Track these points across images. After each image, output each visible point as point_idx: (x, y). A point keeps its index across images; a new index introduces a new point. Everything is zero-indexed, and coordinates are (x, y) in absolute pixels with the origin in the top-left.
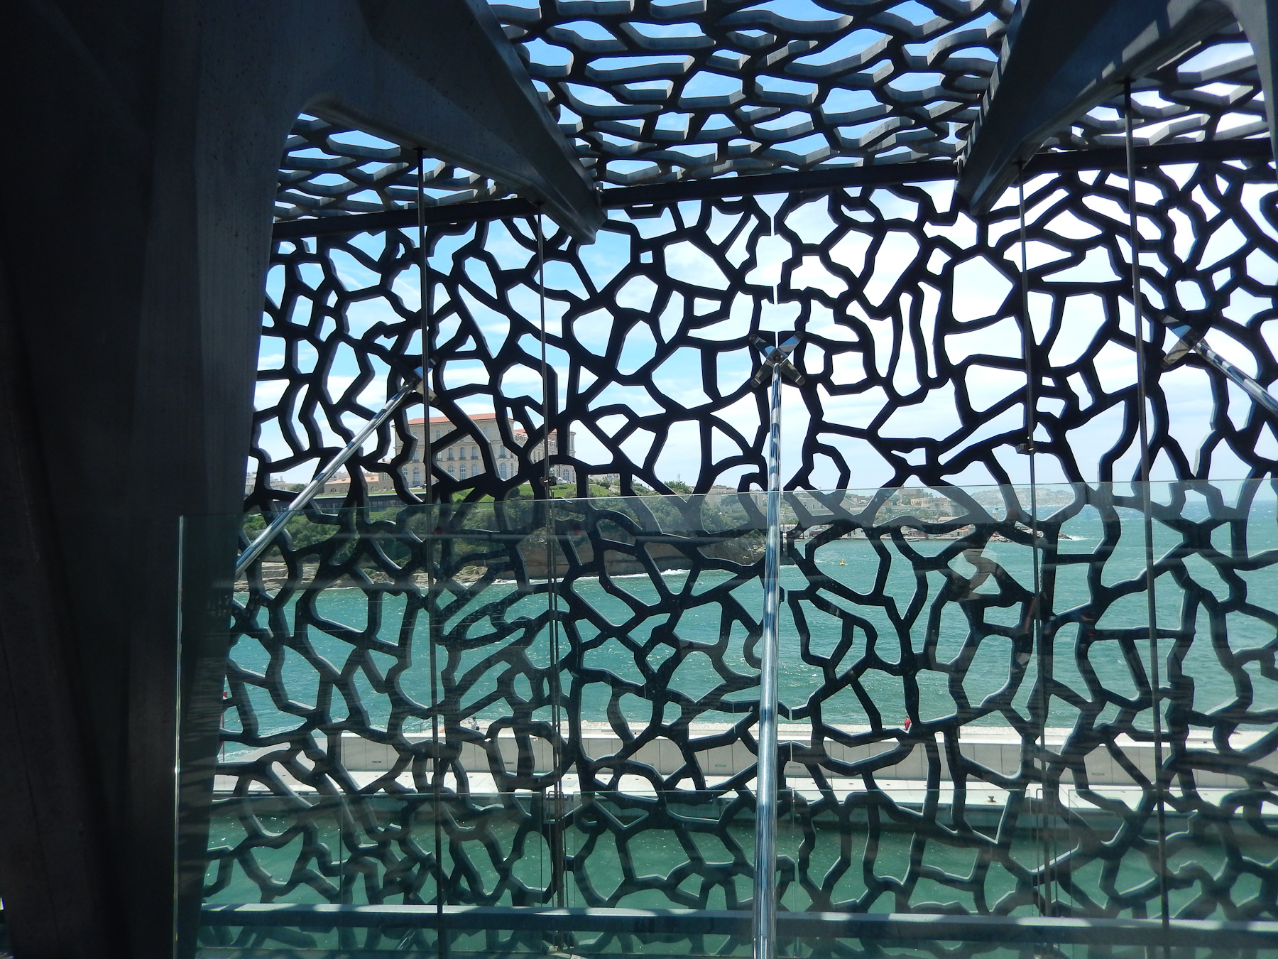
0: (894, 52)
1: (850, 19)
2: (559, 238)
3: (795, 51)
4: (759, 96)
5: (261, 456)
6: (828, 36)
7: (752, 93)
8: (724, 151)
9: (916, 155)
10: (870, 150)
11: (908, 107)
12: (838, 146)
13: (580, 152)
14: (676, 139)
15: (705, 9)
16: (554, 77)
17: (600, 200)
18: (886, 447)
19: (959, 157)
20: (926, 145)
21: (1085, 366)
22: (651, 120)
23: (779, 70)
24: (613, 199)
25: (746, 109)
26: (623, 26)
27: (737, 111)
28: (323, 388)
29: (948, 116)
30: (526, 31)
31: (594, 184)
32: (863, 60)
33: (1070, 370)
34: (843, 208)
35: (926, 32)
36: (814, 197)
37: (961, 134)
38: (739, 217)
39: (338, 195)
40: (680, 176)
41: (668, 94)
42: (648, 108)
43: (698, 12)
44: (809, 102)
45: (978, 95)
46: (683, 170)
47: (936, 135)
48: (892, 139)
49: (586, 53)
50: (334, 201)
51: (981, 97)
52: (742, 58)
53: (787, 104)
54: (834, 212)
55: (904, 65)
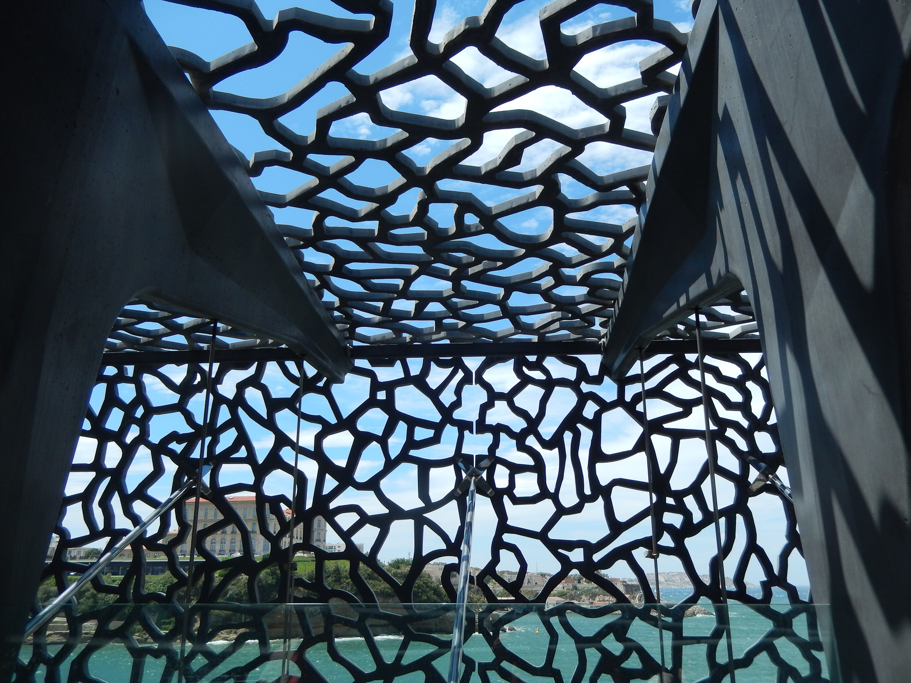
0: (554, 272)
1: (523, 251)
2: (318, 378)
3: (487, 267)
4: (463, 293)
5: (63, 533)
6: (509, 260)
7: (458, 291)
8: (440, 326)
9: (573, 336)
10: (541, 331)
11: (567, 306)
12: (519, 327)
13: (335, 321)
14: (405, 315)
15: (426, 238)
16: (320, 271)
17: (349, 353)
18: (554, 546)
19: (603, 340)
20: (580, 331)
21: (695, 490)
22: (388, 303)
23: (478, 278)
24: (360, 353)
25: (454, 300)
26: (370, 244)
27: (449, 301)
28: (122, 480)
29: (594, 313)
30: (302, 243)
31: (346, 342)
32: (534, 276)
33: (686, 492)
34: (524, 369)
35: (574, 262)
36: (504, 360)
37: (603, 325)
38: (449, 371)
39: (156, 337)
40: (408, 340)
41: (401, 287)
42: (386, 295)
43: (421, 240)
44: (498, 299)
45: (613, 301)
46: (411, 336)
47: (586, 324)
48: (557, 325)
49: (342, 258)
50: (151, 340)
51: (614, 303)
52: (452, 270)
53: (484, 299)
54: (518, 371)
55: (561, 281)
